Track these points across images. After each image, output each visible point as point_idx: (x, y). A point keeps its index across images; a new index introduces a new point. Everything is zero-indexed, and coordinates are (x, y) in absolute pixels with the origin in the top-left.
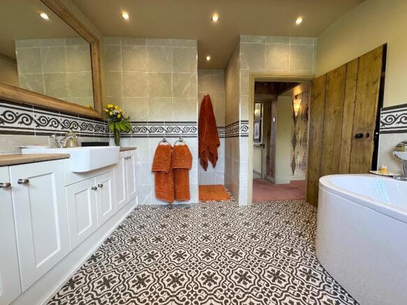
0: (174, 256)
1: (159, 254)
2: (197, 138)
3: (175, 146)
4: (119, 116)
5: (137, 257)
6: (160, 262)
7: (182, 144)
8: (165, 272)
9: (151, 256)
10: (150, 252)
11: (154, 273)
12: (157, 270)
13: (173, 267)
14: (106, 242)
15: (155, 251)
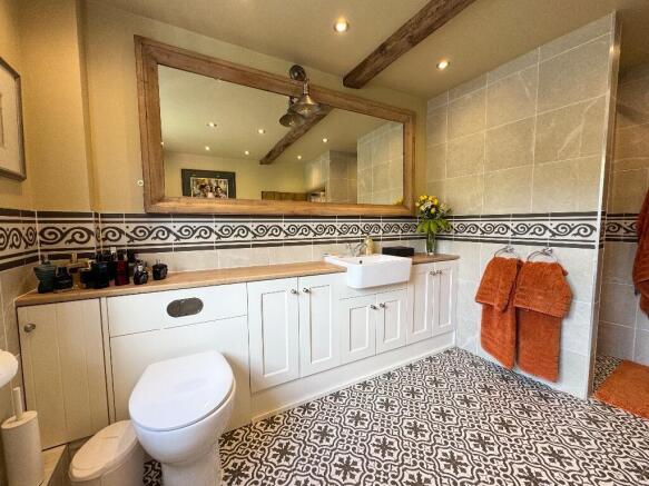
0: (445, 454)
1: (427, 435)
2: (596, 251)
3: (528, 262)
4: (433, 210)
5: (400, 417)
6: (420, 446)
7: (549, 260)
8: (415, 463)
9: (416, 429)
10: (419, 423)
11: (404, 452)
12: (409, 452)
13: (431, 467)
14: (385, 376)
15: (426, 427)
